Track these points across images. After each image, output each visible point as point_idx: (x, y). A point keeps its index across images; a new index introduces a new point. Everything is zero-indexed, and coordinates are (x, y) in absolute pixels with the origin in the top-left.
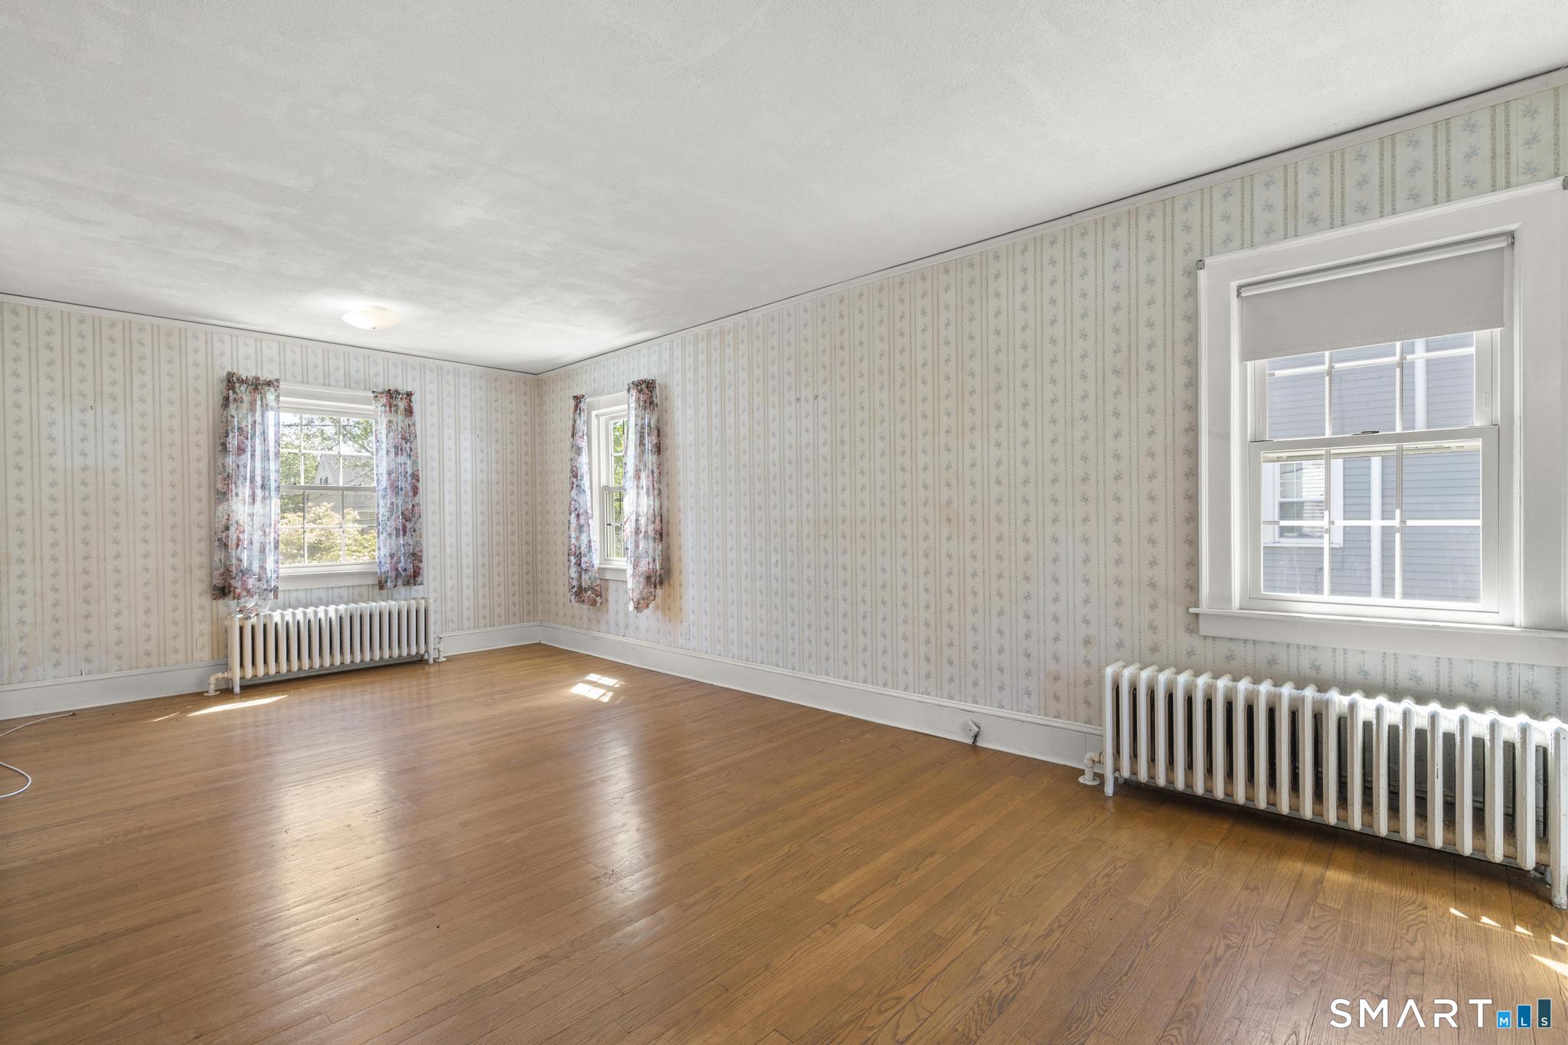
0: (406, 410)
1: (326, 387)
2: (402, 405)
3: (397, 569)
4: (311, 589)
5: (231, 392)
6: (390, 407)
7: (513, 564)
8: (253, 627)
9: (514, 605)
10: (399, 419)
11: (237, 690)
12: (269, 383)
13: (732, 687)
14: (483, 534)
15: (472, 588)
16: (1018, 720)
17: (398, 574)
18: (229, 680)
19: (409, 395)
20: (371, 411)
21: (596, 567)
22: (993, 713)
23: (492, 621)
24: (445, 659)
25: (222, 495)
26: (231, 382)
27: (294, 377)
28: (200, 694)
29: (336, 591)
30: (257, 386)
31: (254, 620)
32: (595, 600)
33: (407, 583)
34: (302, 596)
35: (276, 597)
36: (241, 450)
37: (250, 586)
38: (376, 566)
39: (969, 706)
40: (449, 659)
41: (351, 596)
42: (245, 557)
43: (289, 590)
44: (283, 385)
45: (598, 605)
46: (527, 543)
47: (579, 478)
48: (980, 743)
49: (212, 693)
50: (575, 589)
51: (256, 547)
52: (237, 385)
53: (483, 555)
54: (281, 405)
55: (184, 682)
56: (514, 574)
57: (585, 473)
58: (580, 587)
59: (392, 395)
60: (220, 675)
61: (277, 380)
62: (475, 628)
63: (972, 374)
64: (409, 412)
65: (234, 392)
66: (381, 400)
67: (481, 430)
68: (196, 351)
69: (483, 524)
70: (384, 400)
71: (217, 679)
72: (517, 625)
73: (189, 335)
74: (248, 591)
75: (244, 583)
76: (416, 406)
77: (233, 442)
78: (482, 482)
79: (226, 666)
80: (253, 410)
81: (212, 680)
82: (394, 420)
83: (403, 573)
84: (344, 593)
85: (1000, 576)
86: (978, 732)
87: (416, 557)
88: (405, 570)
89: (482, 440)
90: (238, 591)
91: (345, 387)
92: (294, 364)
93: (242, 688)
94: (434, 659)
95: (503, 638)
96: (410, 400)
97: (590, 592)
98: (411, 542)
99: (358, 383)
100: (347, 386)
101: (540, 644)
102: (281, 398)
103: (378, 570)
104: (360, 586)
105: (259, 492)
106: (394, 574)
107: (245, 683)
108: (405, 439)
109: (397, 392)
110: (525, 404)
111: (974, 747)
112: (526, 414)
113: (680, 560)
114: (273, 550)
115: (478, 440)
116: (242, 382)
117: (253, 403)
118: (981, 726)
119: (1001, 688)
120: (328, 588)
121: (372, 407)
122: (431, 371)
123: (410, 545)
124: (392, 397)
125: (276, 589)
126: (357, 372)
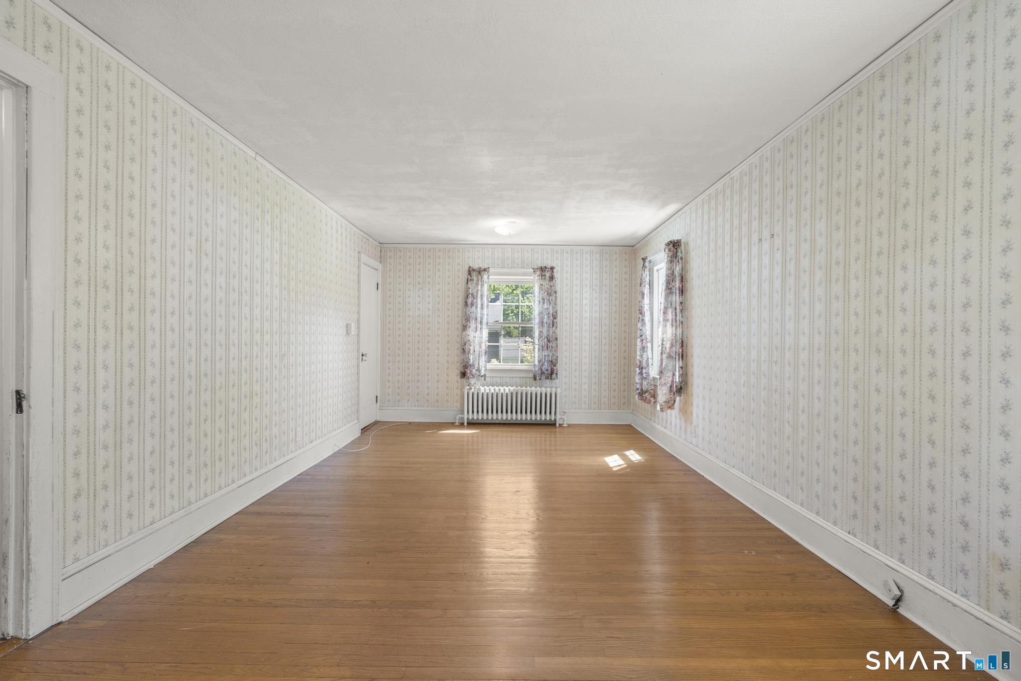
0: (550, 277)
1: (513, 269)
2: (548, 274)
3: (542, 370)
4: (503, 377)
5: (469, 276)
6: (542, 277)
7: (615, 371)
8: (473, 394)
9: (614, 397)
10: (546, 283)
11: (466, 424)
12: (485, 270)
13: (714, 482)
14: (595, 351)
15: (588, 384)
16: (949, 602)
17: (542, 373)
18: (463, 418)
19: (552, 268)
20: (531, 279)
21: (651, 376)
22: (920, 581)
23: (599, 407)
24: (567, 425)
25: (465, 328)
26: (470, 271)
27: (498, 265)
28: (453, 423)
29: (514, 379)
30: (480, 272)
31: (473, 390)
32: (650, 400)
33: (547, 378)
34: (498, 380)
35: (485, 380)
36: (472, 304)
37: (474, 373)
38: (532, 367)
39: (894, 563)
40: (569, 426)
41: (511, 383)
42: (471, 357)
43: (493, 377)
44: (491, 270)
45: (652, 403)
46: (625, 358)
47: (643, 314)
48: (901, 611)
49: (457, 424)
50: (639, 391)
51: (477, 353)
52: (472, 272)
53: (595, 364)
54: (490, 280)
55: (447, 417)
56: (615, 378)
57: (645, 311)
58: (642, 390)
59: (543, 269)
60: (460, 416)
61: (489, 268)
62: (589, 409)
63: (906, 184)
64: (552, 278)
65: (471, 276)
66: (537, 273)
67: (596, 286)
68: (459, 258)
69: (595, 344)
70: (538, 273)
71: (459, 417)
72: (617, 411)
73: (456, 250)
74: (472, 375)
75: (471, 371)
76: (555, 274)
77: (469, 301)
78: (596, 318)
79: (462, 412)
80: (477, 284)
81: (457, 418)
82: (544, 284)
83: (546, 372)
84: (518, 380)
85: (932, 420)
86: (901, 596)
87: (553, 363)
88: (547, 370)
89: (596, 292)
90: (468, 375)
91: (522, 268)
92: (498, 258)
93: (468, 423)
94: (559, 424)
95: (605, 418)
96: (552, 271)
97: (647, 394)
98: (550, 354)
99: (528, 265)
100: (523, 267)
101: (630, 425)
102: (490, 277)
103: (533, 369)
104: (526, 377)
105: (479, 325)
106: (540, 372)
107: (469, 422)
108: (549, 294)
109: (546, 268)
110: (626, 267)
111: (893, 611)
112: (626, 273)
113: (692, 376)
114: (484, 355)
115: (594, 292)
116: (474, 270)
117: (478, 281)
118: (905, 590)
119: (931, 555)
120: (510, 377)
121: (532, 278)
122: (567, 253)
123: (549, 356)
124: (543, 271)
125: (485, 376)
126: (528, 258)
